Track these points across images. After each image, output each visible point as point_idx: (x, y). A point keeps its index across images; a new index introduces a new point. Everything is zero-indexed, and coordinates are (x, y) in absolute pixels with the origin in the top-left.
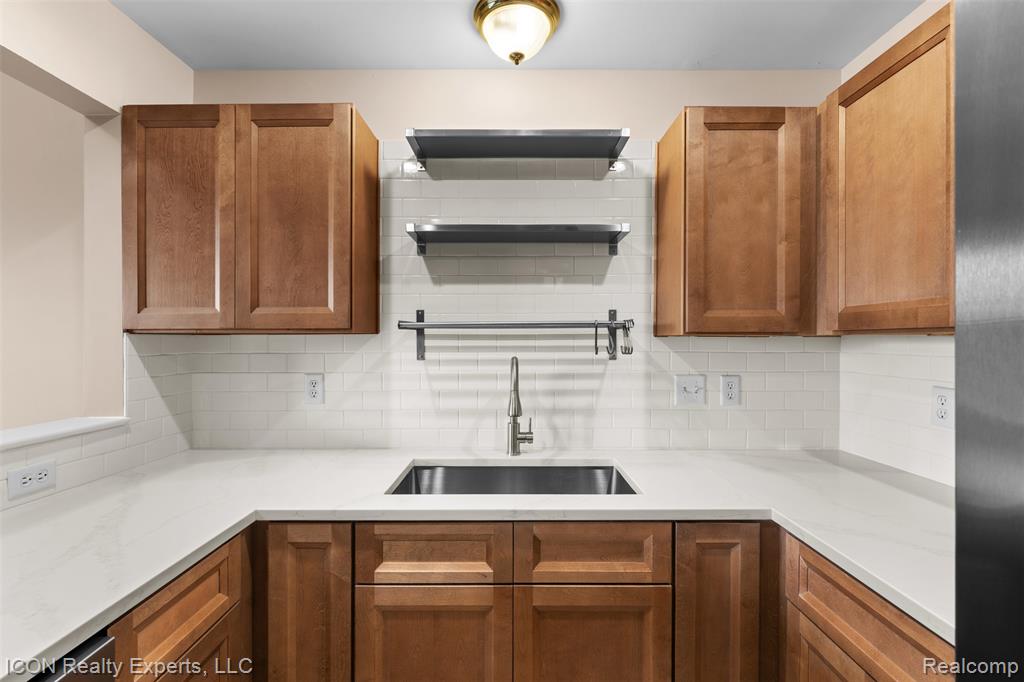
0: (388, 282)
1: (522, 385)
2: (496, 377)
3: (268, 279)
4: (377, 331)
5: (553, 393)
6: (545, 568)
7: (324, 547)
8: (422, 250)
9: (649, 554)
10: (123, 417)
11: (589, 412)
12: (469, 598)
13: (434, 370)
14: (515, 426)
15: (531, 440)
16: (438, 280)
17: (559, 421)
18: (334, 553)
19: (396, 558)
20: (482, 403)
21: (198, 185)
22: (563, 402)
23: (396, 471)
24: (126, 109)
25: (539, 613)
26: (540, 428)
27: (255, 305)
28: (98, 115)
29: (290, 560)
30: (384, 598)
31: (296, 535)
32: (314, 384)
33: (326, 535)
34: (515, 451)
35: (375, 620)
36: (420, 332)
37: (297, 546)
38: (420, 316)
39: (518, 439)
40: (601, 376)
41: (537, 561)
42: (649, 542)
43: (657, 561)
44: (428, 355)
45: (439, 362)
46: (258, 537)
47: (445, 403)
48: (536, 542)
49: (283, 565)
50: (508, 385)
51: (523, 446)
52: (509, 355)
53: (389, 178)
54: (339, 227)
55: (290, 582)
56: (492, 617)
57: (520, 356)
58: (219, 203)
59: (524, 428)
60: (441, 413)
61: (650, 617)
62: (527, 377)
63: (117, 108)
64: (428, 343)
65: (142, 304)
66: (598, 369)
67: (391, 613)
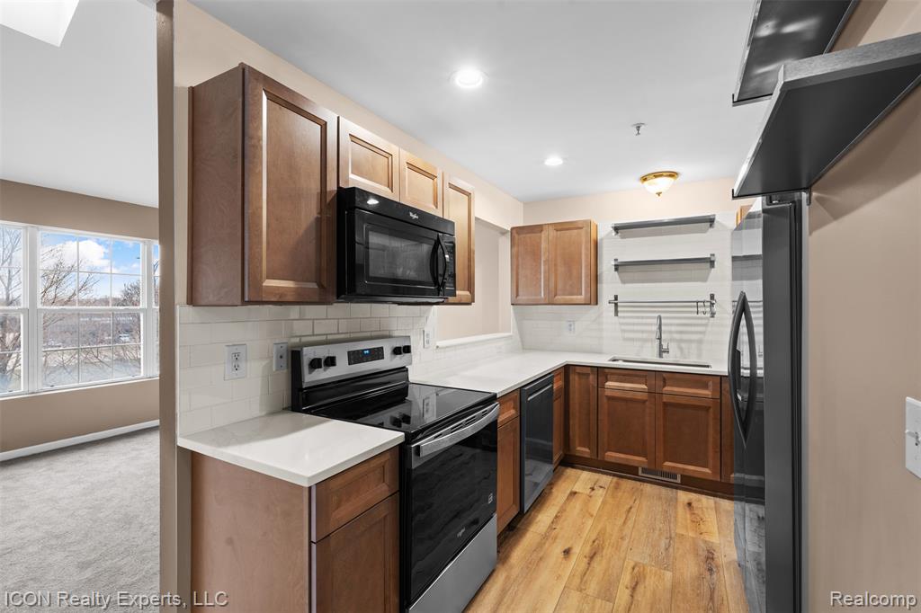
0: (602, 283)
1: (663, 328)
2: (651, 324)
3: (560, 286)
4: (597, 304)
5: (681, 332)
6: (667, 389)
7: (588, 375)
8: (616, 269)
9: (711, 388)
10: (511, 334)
11: (700, 342)
12: (639, 396)
13: (622, 321)
14: (661, 345)
15: (668, 352)
16: (624, 282)
17: (683, 345)
18: (591, 377)
19: (612, 381)
20: (645, 336)
21: (535, 254)
22: (685, 337)
23: (611, 357)
24: (512, 229)
25: (665, 404)
26: (673, 348)
27: (555, 295)
28: (503, 232)
29: (577, 378)
30: (608, 393)
31: (578, 370)
32: (570, 325)
33: (589, 371)
34: (661, 356)
35: (605, 400)
36: (616, 304)
37: (579, 374)
38: (616, 298)
39: (662, 352)
40: (706, 325)
41: (664, 386)
42: (710, 383)
43: (714, 391)
44: (619, 314)
45: (624, 317)
46: (567, 369)
47: (628, 335)
48: (664, 379)
49: (574, 379)
50: (655, 328)
51: (664, 355)
52: (657, 315)
53: (602, 240)
54: (586, 266)
55: (577, 385)
56: (647, 403)
57: (662, 315)
58: (543, 259)
59: (665, 347)
60: (626, 339)
61: (711, 410)
62: (666, 325)
63: (509, 229)
64: (619, 309)
65: (517, 295)
66: (704, 322)
67: (610, 398)
